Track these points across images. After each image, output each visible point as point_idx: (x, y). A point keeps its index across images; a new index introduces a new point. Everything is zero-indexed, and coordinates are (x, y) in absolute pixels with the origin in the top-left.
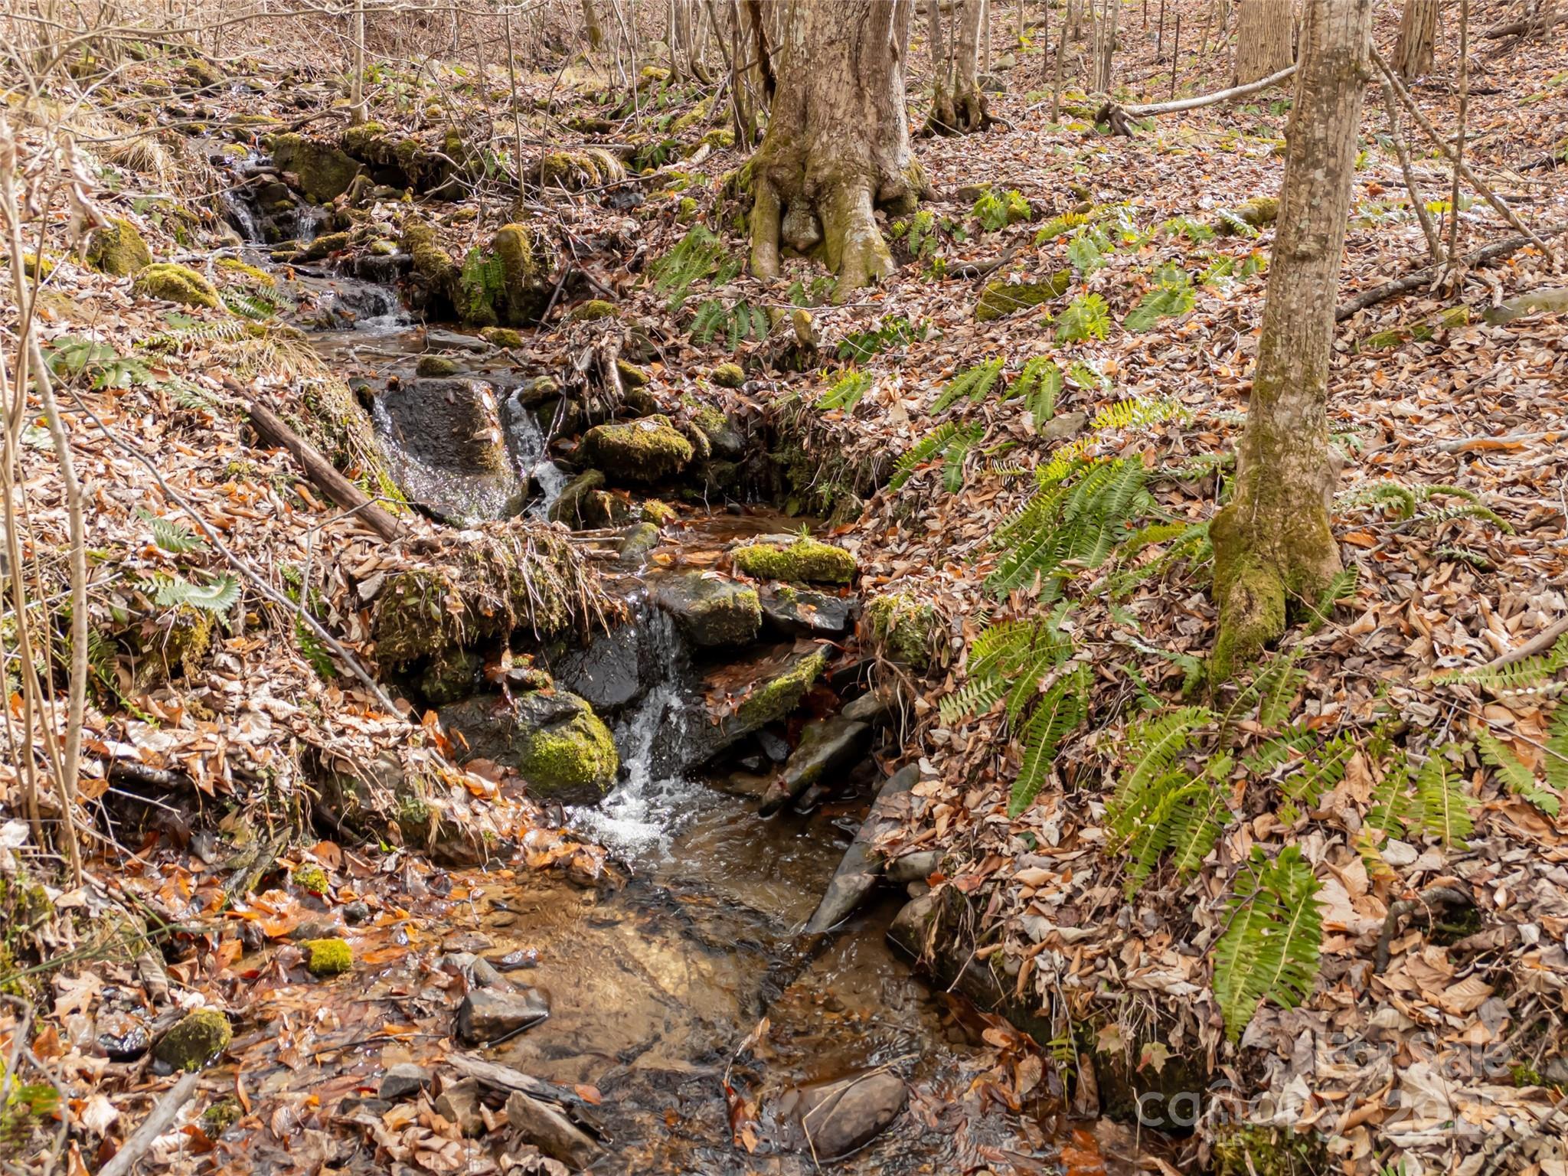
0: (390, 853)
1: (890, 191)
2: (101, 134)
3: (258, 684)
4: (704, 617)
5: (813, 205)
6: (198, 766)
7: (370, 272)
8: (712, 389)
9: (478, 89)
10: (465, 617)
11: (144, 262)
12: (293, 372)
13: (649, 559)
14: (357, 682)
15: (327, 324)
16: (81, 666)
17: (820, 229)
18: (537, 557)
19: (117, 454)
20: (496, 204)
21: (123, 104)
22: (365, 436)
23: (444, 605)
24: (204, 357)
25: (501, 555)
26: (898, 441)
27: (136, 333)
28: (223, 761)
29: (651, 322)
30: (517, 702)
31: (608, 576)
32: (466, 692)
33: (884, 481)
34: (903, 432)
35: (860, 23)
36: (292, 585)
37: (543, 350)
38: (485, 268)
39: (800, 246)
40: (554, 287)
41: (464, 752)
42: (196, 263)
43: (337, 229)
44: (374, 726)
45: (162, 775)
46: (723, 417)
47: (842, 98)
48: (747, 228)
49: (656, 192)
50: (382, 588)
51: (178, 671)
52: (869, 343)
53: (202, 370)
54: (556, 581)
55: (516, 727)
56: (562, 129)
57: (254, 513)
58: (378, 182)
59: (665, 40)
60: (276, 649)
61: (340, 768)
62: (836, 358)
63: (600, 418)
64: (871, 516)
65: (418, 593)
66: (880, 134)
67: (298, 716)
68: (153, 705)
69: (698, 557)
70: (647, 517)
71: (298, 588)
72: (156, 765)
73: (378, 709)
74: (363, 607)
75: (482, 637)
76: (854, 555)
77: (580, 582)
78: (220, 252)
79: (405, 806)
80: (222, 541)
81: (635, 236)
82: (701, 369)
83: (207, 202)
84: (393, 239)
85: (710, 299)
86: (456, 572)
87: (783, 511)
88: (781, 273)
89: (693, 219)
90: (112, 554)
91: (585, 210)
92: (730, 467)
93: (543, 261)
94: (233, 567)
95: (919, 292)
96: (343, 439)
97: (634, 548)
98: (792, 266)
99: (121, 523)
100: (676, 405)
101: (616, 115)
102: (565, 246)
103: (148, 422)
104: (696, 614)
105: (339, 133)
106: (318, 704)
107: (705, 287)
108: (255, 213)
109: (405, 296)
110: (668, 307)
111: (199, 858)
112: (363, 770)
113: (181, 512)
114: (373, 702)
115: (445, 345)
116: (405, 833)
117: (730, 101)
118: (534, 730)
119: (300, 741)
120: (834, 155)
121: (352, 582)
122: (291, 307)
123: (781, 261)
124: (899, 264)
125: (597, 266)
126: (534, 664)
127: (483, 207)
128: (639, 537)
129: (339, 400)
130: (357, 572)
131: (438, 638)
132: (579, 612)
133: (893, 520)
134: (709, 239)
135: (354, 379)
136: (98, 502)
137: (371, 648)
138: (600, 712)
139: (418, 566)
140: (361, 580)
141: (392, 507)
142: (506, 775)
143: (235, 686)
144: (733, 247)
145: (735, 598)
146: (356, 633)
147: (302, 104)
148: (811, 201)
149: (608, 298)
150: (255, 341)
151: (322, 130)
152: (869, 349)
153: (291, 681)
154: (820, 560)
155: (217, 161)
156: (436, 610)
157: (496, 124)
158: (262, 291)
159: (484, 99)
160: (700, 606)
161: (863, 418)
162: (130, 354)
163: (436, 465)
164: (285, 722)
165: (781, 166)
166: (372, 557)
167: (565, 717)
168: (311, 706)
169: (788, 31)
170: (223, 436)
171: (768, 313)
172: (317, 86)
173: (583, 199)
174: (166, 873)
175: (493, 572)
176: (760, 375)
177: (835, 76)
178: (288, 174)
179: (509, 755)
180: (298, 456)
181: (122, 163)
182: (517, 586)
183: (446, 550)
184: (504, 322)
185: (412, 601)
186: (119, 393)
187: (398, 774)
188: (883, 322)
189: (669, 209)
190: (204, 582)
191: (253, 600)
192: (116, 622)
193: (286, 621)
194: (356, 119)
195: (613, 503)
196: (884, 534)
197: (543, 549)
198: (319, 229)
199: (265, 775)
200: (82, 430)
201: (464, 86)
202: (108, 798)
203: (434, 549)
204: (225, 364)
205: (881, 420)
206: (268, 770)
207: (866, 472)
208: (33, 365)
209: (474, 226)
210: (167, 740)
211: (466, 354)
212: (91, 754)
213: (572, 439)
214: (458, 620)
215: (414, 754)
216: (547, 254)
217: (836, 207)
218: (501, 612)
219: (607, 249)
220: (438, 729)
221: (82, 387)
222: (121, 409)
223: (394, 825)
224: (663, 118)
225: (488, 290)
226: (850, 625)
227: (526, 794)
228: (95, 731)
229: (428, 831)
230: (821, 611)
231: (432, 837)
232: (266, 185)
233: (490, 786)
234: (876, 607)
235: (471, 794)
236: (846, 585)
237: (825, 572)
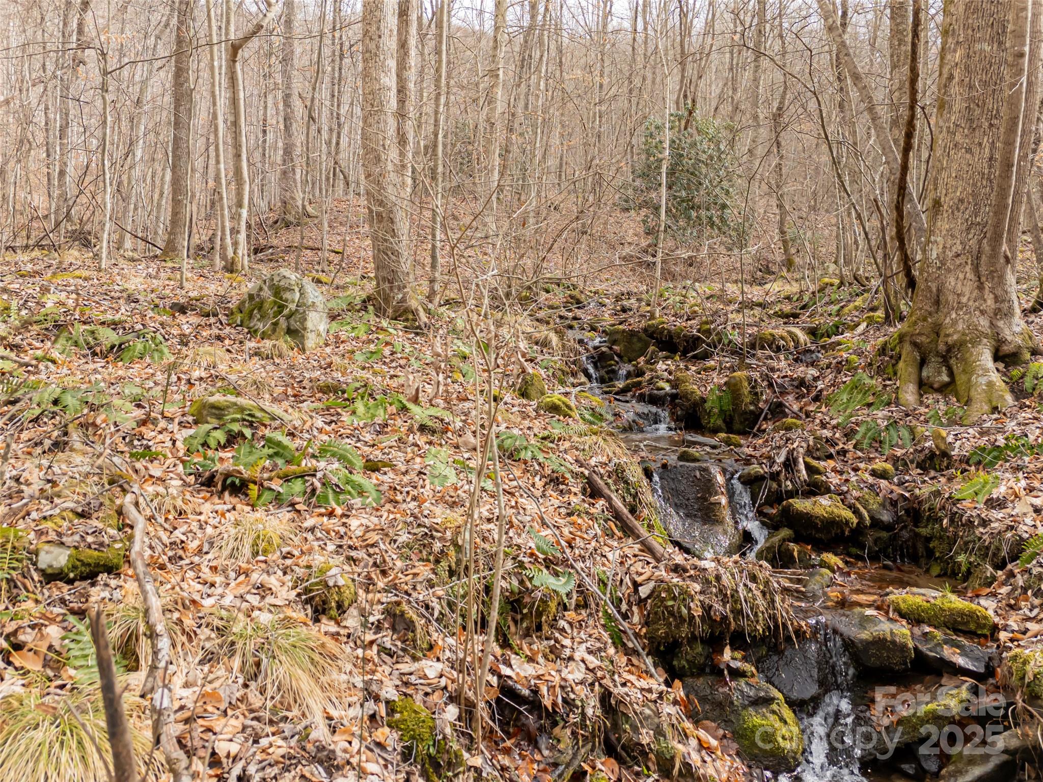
0: (648, 776)
1: (1006, 349)
2: (529, 330)
3: (580, 643)
4: (868, 644)
5: (945, 359)
6: (544, 690)
7: (654, 400)
8: (871, 480)
9: (720, 298)
10: (702, 618)
11: (543, 394)
12: (611, 454)
13: (825, 594)
14: (635, 652)
15: (628, 429)
16: (494, 617)
17: (951, 374)
18: (749, 583)
19: (521, 496)
20: (728, 361)
21: (541, 314)
22: (648, 497)
23: (689, 609)
24: (567, 445)
25: (726, 579)
26: (1025, 528)
27: (536, 430)
28: (558, 690)
29: (827, 433)
30: (733, 684)
31: (796, 604)
32: (699, 670)
33: (1014, 558)
34: (1029, 521)
35: (980, 242)
36: (602, 583)
37: (755, 448)
38: (720, 398)
39: (936, 386)
40: (762, 410)
41: (697, 713)
42: (567, 394)
43: (638, 376)
44: (643, 684)
45: (526, 692)
46: (880, 499)
47: (967, 290)
48: (895, 374)
49: (831, 352)
50: (653, 592)
51: (539, 628)
52: (995, 453)
53: (566, 451)
54: (761, 602)
55: (732, 703)
56: (770, 317)
57: (585, 536)
58: (661, 350)
59: (836, 263)
60: (591, 622)
61: (622, 708)
62: (967, 463)
63: (791, 494)
64: (1003, 584)
65: (674, 598)
66: (997, 312)
67: (600, 668)
68: (525, 647)
69: (862, 598)
70: (824, 564)
71: (605, 585)
72: (523, 685)
73: (647, 672)
74: (641, 602)
75: (712, 634)
76: (990, 613)
77: (777, 605)
78: (578, 389)
79: (659, 744)
80: (568, 551)
81: (816, 379)
82: (862, 465)
83: (574, 363)
84: (668, 381)
85: (869, 419)
86: (698, 587)
87: (927, 571)
88: (921, 403)
89: (856, 369)
90: (513, 551)
91: (783, 364)
92: (884, 535)
93: (756, 394)
94: (573, 567)
95: (1035, 418)
96: (635, 496)
97: (814, 586)
98: (930, 399)
99: (519, 535)
100: (845, 488)
101: (803, 308)
102: (770, 385)
103: (537, 479)
104: (862, 641)
105: (643, 324)
106: (612, 662)
107: (865, 412)
108: (596, 367)
109: (672, 414)
110: (839, 424)
111: (540, 751)
112: (636, 713)
113: (549, 532)
114: (643, 666)
115: (695, 443)
116: (658, 764)
117: (881, 296)
118: (745, 707)
119: (600, 685)
120: (961, 326)
121: (636, 585)
122: (610, 418)
123: (921, 396)
124: (1017, 399)
125: (790, 398)
126: (745, 659)
127: (721, 364)
128: (817, 577)
129: (635, 474)
130: (639, 579)
131: (685, 630)
132: (776, 626)
133: (1025, 590)
134: (868, 381)
135: (643, 461)
136: (510, 522)
137: (644, 630)
138: (791, 703)
139: (675, 580)
140: (641, 585)
141: (661, 540)
142: (724, 736)
143: (567, 642)
144: (885, 386)
145: (892, 633)
146: (636, 619)
147: (624, 310)
148: (943, 357)
149: (798, 417)
150: (594, 437)
151: (636, 323)
152: (995, 458)
153: (598, 645)
154: (961, 613)
155: (581, 342)
156: (684, 611)
157: (730, 316)
158: (598, 410)
159: (723, 302)
160: (865, 635)
161: (993, 508)
162: (532, 442)
164: (592, 671)
165: (920, 334)
166: (648, 571)
167: (767, 701)
168: (608, 663)
169: (924, 251)
170: (573, 490)
171: (912, 430)
172: (633, 301)
173: (782, 357)
174: (523, 758)
175: (721, 590)
176: (907, 472)
177: (961, 276)
178: (615, 347)
179: (727, 722)
180: (610, 504)
181: (537, 343)
182: (736, 602)
183: (692, 572)
184: (730, 430)
185: (670, 603)
186: (525, 462)
187: (656, 720)
188: (1007, 439)
189: (840, 363)
190: (556, 574)
191: (581, 589)
192: (512, 592)
193: (597, 605)
194: (652, 317)
195: (799, 552)
196: (1016, 599)
197: (754, 578)
198: (629, 375)
199: (579, 704)
200: (506, 480)
201: (712, 296)
202: (498, 701)
203: (685, 570)
204: (577, 449)
205: (1008, 510)
206: (582, 701)
207: (998, 549)
209: (715, 375)
210: (529, 670)
211: (708, 449)
212: (493, 671)
213: (772, 507)
214: (698, 620)
215: (668, 709)
216: (759, 390)
217: (964, 360)
218: (724, 618)
219: (797, 387)
220: (682, 694)
221: (509, 458)
222: (526, 471)
223: (652, 756)
224: (836, 308)
225: (721, 411)
226: (990, 672)
227: (738, 754)
228: (496, 657)
229: (673, 767)
230: (964, 654)
231: (675, 772)
232: (603, 353)
233: (714, 743)
234: (1015, 658)
235: (701, 746)
236: (985, 636)
237: (966, 623)
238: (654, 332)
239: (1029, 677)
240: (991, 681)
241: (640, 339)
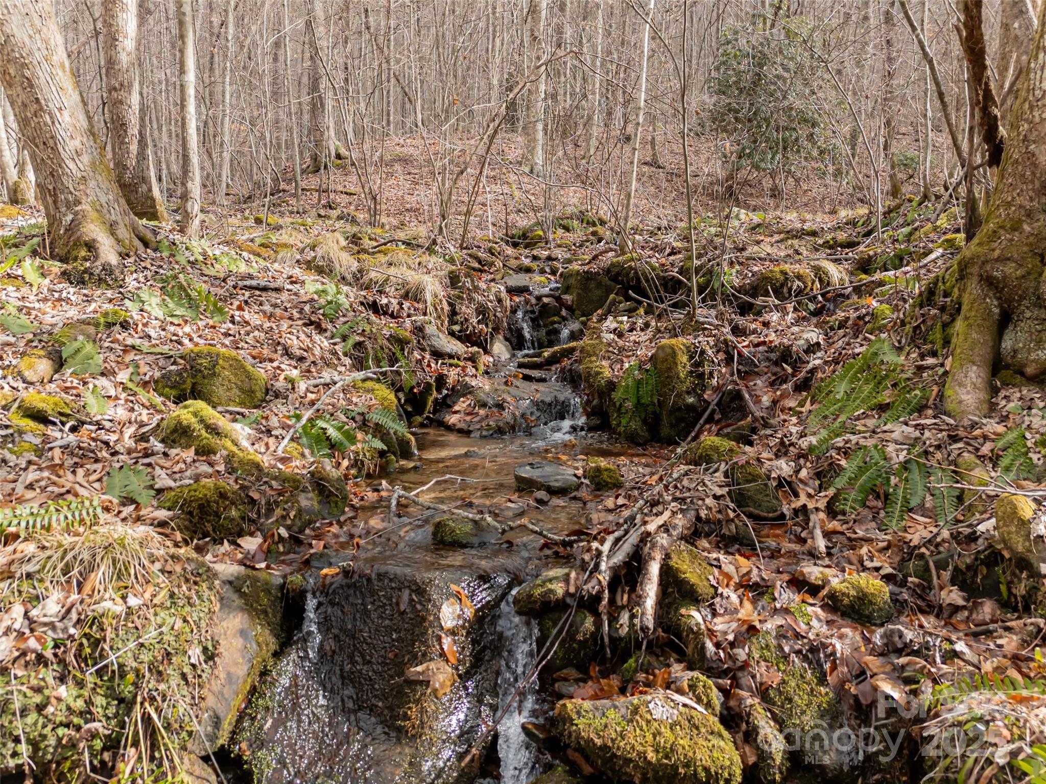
29: (783, 468)
38: (639, 383)
39: (1030, 370)
48: (947, 342)
81: (812, 348)
85: (870, 443)
88: (992, 409)
89: (883, 329)
93: (701, 376)
98: (1012, 400)
102: (729, 360)
107: (871, 423)
109: (587, 404)
110: (811, 448)
123: (995, 391)
125: (760, 383)
134: (891, 357)
144: (921, 369)
155: (524, 290)
219: (776, 363)
232: (545, 306)
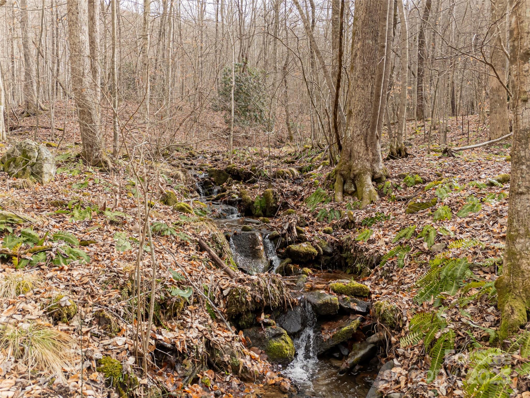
0: (228, 375)
1: (377, 176)
2: (169, 171)
3: (195, 320)
4: (321, 305)
5: (353, 181)
6: (178, 343)
7: (231, 203)
8: (323, 234)
9: (260, 154)
10: (252, 302)
11: (176, 202)
12: (210, 230)
13: (304, 286)
14: (221, 321)
15: (219, 217)
16: (152, 312)
17: (355, 187)
18: (272, 284)
19: (165, 253)
20: (264, 184)
21: (174, 162)
22: (228, 249)
23: (246, 298)
24: (188, 227)
25: (262, 284)
26: (382, 251)
27: (172, 221)
28: (185, 342)
29: (305, 215)
30: (265, 329)
31: (292, 291)
32: (251, 325)
33: (378, 263)
34: (383, 248)
35: (367, 129)
36: (206, 291)
37: (275, 223)
38: (260, 201)
39: (349, 193)
40: (279, 206)
41: (250, 344)
42: (188, 202)
43: (223, 192)
44: (225, 334)
45: (169, 345)
46: (327, 243)
47: (362, 151)
48: (334, 188)
49: (307, 179)
50: (229, 292)
51: (175, 315)
53: (188, 230)
54: (277, 292)
55: (265, 338)
56: (282, 163)
57: (198, 270)
58: (234, 179)
59: (310, 138)
60: (201, 309)
61: (216, 347)
62: (361, 225)
63: (291, 243)
64: (374, 275)
65: (239, 294)
66: (373, 160)
67: (205, 330)
68: (168, 324)
69: (319, 286)
70: (304, 273)
71: (207, 291)
72: (168, 342)
73: (227, 329)
74: (224, 298)
75: (256, 308)
76: (369, 287)
77: (284, 292)
78: (194, 199)
79: (233, 360)
80: (189, 277)
81: (301, 191)
82: (320, 228)
83: (192, 186)
84: (237, 194)
85: (323, 208)
86: (249, 288)
87: (345, 272)
88: (344, 200)
89: (318, 186)
90: (161, 280)
91: (288, 184)
92: (329, 258)
93: (276, 199)
94: (191, 285)
95: (387, 205)
96: (221, 249)
97: (300, 283)
98: (347, 198)
99: (164, 272)
100: (313, 239)
101: (296, 159)
102: (282, 194)
103: (173, 244)
104: (319, 304)
105: (225, 167)
106: (211, 326)
107: (321, 205)
108: (203, 188)
109: (239, 209)
110: (310, 211)
111: (177, 372)
112: (222, 348)
113: (179, 269)
114: (225, 327)
115: (249, 222)
116: (232, 369)
117: (328, 153)
118: (270, 339)
119: (205, 337)
120: (359, 167)
121: (222, 290)
122: (210, 213)
124: (380, 197)
125: (291, 200)
126: (270, 318)
127: (261, 185)
128: (301, 279)
129: (221, 238)
130: (223, 287)
131: (244, 308)
132: (284, 302)
133: (381, 276)
134: (322, 191)
135: (225, 232)
136: (160, 266)
137: (226, 310)
138: (290, 334)
139: (239, 286)
140: (224, 290)
141: (233, 268)
142: (262, 353)
143: (189, 320)
144: (329, 193)
145: (331, 299)
146: (222, 305)
147: (216, 160)
149: (294, 208)
150: (202, 222)
151: (221, 166)
152: (372, 222)
153: (204, 319)
154: (357, 289)
155: (195, 176)
156: (244, 299)
157: (265, 163)
158: (204, 209)
159: (262, 156)
160: (320, 302)
161: (370, 243)
162: (171, 226)
163: (246, 256)
164: (201, 332)
165: (343, 170)
166: (227, 283)
167: (280, 335)
168: (209, 327)
169: (345, 133)
170: (191, 248)
171: (340, 212)
172: (220, 156)
173: (287, 182)
174: (168, 376)
175: (260, 288)
176: (338, 231)
177: (360, 145)
178: (212, 178)
179: (263, 346)
180: (210, 254)
181: (172, 177)
182: (266, 293)
183: (247, 282)
184: (265, 216)
185: (237, 297)
186: (167, 237)
187: (231, 350)
188: (376, 214)
189: (311, 184)
190: (183, 289)
191: (196, 295)
192: (161, 300)
193: (204, 301)
194: (229, 163)
195: (294, 268)
196: (378, 281)
197: (274, 282)
198: (219, 192)
199: (195, 347)
200: (157, 246)
201: (257, 153)
202: (155, 351)
203: (244, 281)
204: (193, 229)
205: (376, 244)
206: (197, 346)
207: (372, 261)
208: (148, 230)
209: (258, 190)
210: (171, 335)
211: (255, 225)
212: (152, 338)
213: (283, 249)
214: (250, 303)
215: (236, 344)
216: (277, 197)
217: (360, 181)
218: (261, 301)
219: (293, 195)
220: (243, 337)
221: (158, 235)
222: (167, 241)
223: (229, 366)
224: (309, 159)
225: (261, 207)
226: (368, 311)
227: (267, 360)
228: (154, 331)
229: (239, 369)
230: (358, 305)
231: (240, 371)
232: (206, 181)
233: (257, 356)
234: (377, 305)
235: (252, 358)
236: (366, 297)
237: (359, 292)
238: (230, 171)
239: (382, 311)
240: (368, 315)
241: (224, 174)
